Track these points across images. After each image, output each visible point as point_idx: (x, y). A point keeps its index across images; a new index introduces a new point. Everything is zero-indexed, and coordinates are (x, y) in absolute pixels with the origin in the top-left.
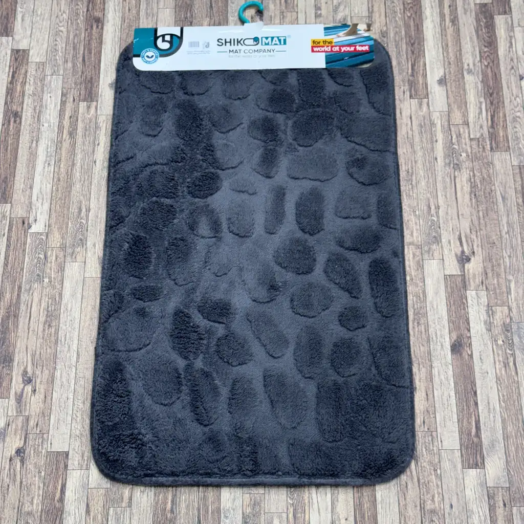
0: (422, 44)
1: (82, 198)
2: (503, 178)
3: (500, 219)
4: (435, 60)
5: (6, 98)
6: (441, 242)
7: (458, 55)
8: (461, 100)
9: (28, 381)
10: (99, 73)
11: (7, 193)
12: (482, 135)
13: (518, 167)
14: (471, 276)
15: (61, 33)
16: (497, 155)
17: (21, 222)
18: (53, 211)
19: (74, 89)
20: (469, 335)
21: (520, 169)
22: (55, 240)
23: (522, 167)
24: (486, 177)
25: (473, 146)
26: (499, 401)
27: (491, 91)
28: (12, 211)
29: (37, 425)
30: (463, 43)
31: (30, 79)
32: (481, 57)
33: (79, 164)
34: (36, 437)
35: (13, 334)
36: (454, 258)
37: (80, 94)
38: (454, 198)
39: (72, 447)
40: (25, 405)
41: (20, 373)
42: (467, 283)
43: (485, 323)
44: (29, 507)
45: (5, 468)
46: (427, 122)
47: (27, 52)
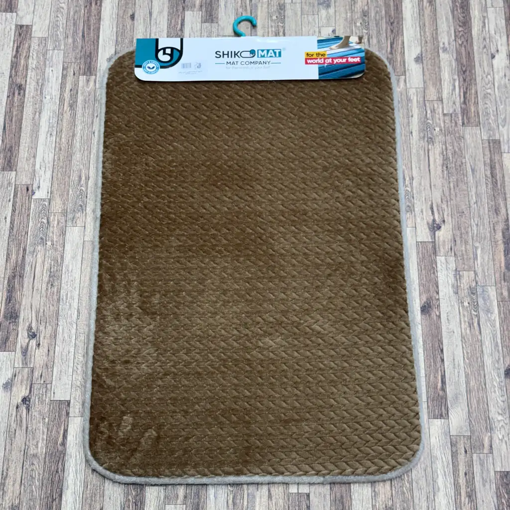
0: (401, 23)
1: (82, 167)
2: (473, 152)
3: (469, 190)
4: (412, 39)
5: (11, 72)
6: (414, 211)
7: (435, 35)
8: (436, 78)
9: (33, 336)
10: (98, 48)
11: (12, 161)
12: (455, 111)
13: (487, 142)
14: (441, 243)
15: (62, 10)
16: (468, 130)
17: (26, 189)
18: (55, 179)
19: (75, 63)
20: (437, 297)
21: (489, 143)
22: (57, 206)
23: (491, 141)
24: (457, 150)
25: (446, 121)
26: (464, 358)
27: (464, 69)
28: (17, 178)
29: (41, 376)
30: (439, 22)
31: (33, 54)
32: (456, 36)
33: (79, 135)
34: (41, 387)
35: (18, 293)
36: (426, 227)
37: (80, 68)
38: (427, 169)
39: (73, 396)
40: (30, 358)
41: (25, 329)
42: (437, 249)
43: (453, 286)
44: (34, 449)
45: (12, 415)
46: (404, 98)
47: (30, 27)
